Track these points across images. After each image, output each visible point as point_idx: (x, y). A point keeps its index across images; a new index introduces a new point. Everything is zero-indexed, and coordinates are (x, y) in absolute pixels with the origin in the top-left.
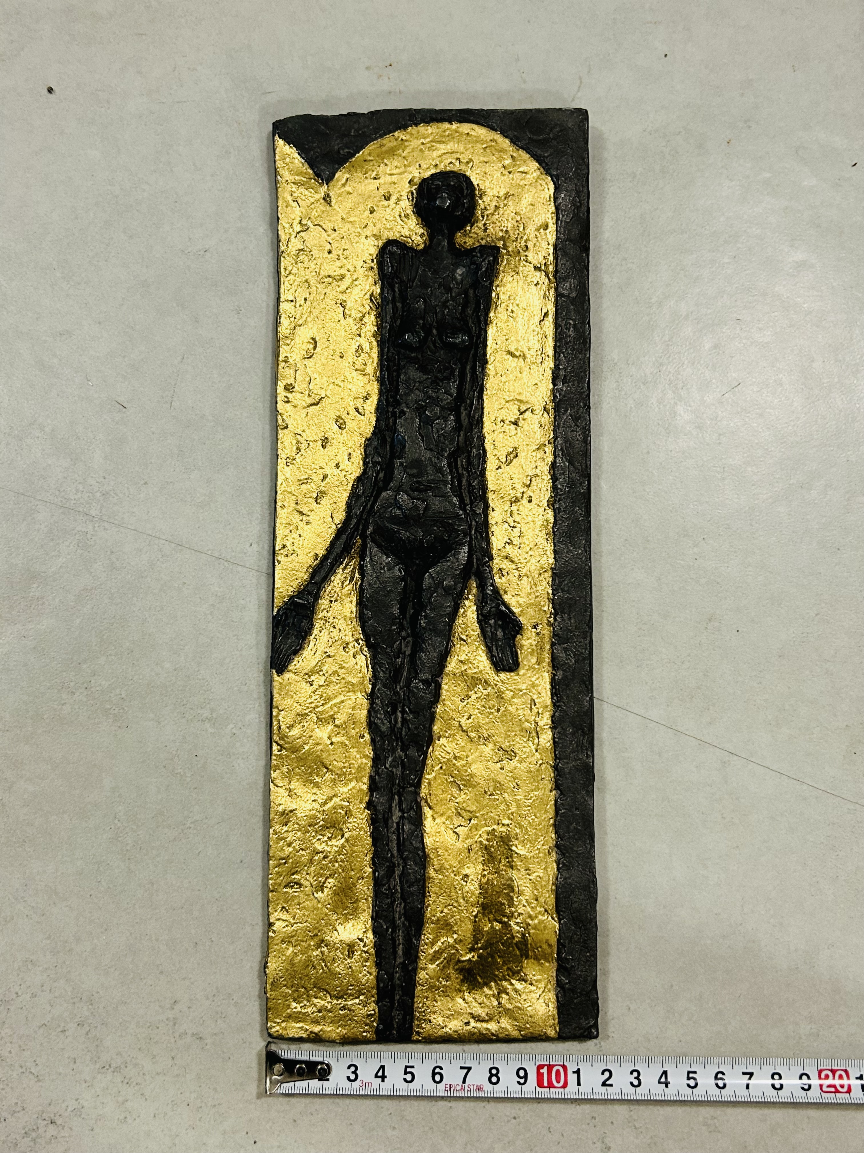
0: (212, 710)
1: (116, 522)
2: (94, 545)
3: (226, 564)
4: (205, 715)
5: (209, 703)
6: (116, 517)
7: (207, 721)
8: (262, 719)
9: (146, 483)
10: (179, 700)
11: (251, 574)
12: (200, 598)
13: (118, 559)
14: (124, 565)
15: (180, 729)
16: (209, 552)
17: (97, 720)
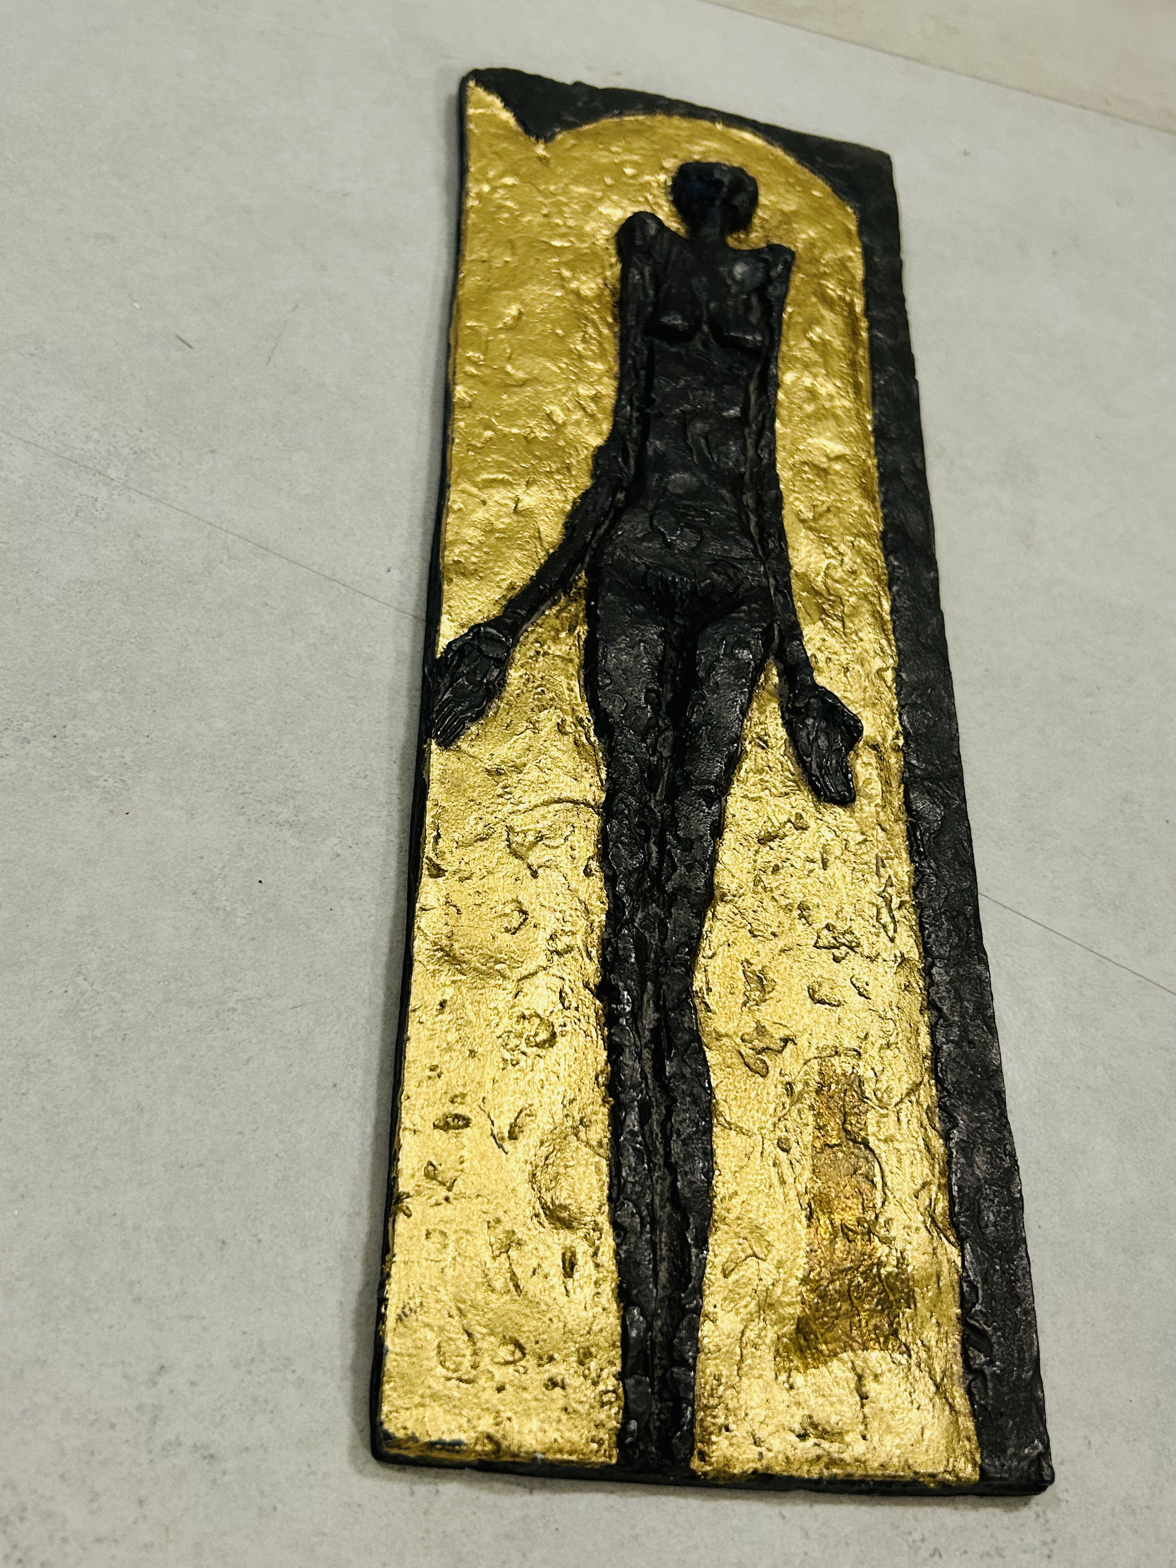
0: (299, 809)
1: (152, 494)
2: (108, 519)
4: (282, 817)
5: (293, 798)
6: (155, 488)
7: (287, 826)
8: (392, 837)
9: (213, 452)
10: (237, 784)
11: (386, 612)
12: (292, 630)
13: (147, 548)
14: (158, 559)
15: (233, 833)
16: (315, 568)
17: (66, 793)
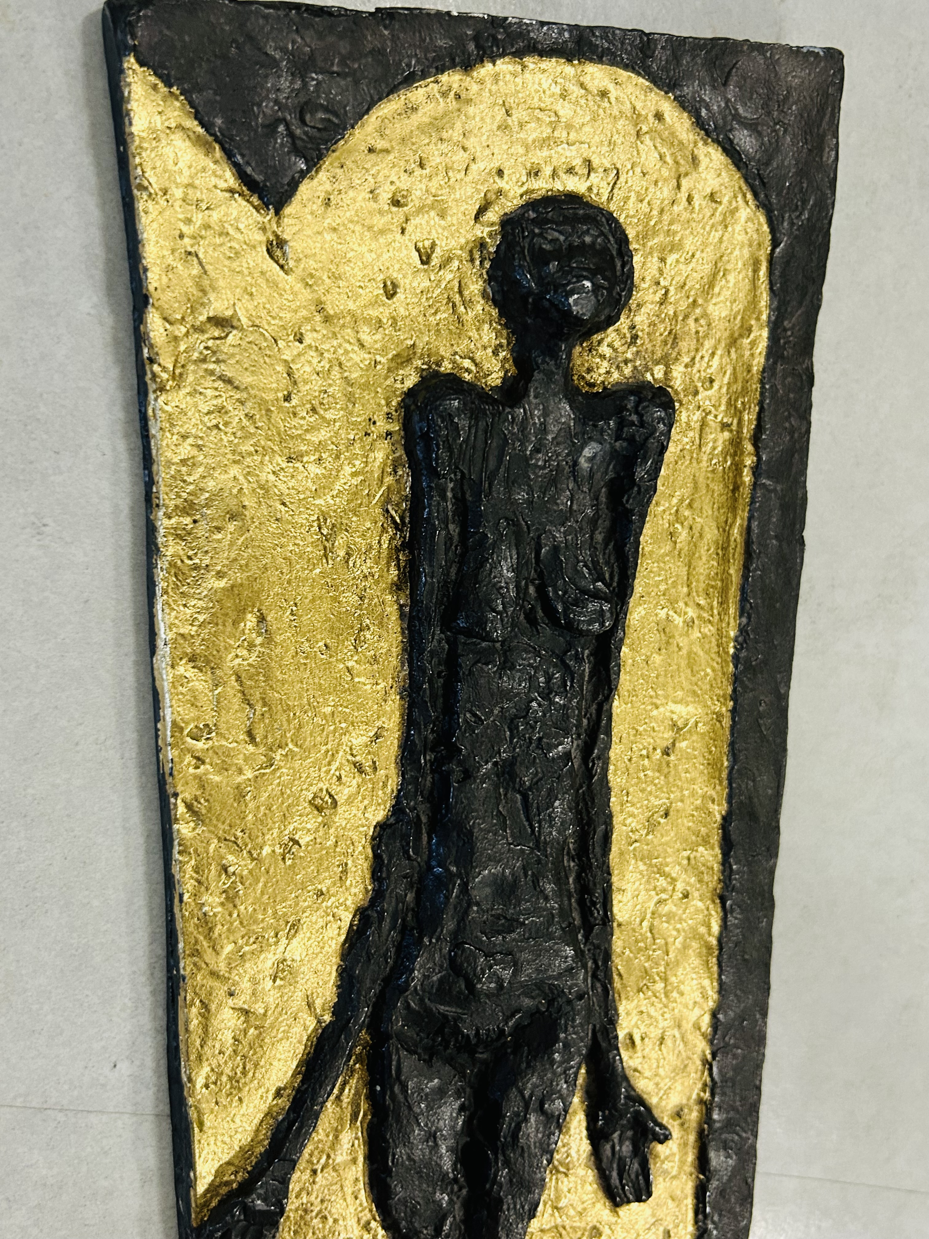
3: (61, 1117)
11: (120, 1123)
16: (19, 1102)
